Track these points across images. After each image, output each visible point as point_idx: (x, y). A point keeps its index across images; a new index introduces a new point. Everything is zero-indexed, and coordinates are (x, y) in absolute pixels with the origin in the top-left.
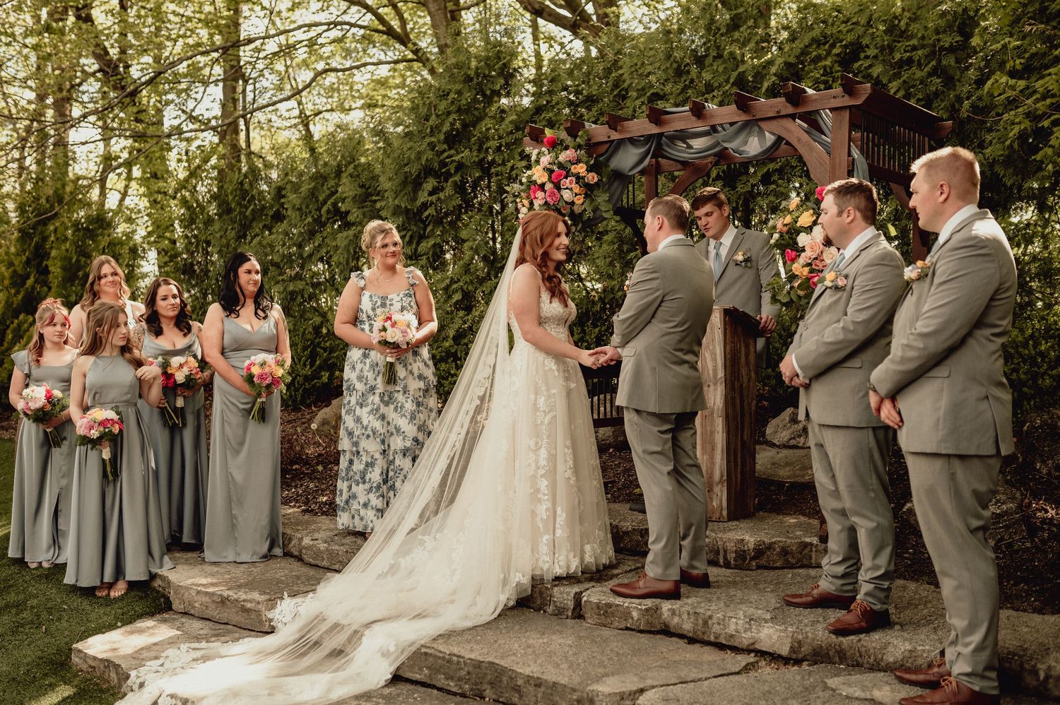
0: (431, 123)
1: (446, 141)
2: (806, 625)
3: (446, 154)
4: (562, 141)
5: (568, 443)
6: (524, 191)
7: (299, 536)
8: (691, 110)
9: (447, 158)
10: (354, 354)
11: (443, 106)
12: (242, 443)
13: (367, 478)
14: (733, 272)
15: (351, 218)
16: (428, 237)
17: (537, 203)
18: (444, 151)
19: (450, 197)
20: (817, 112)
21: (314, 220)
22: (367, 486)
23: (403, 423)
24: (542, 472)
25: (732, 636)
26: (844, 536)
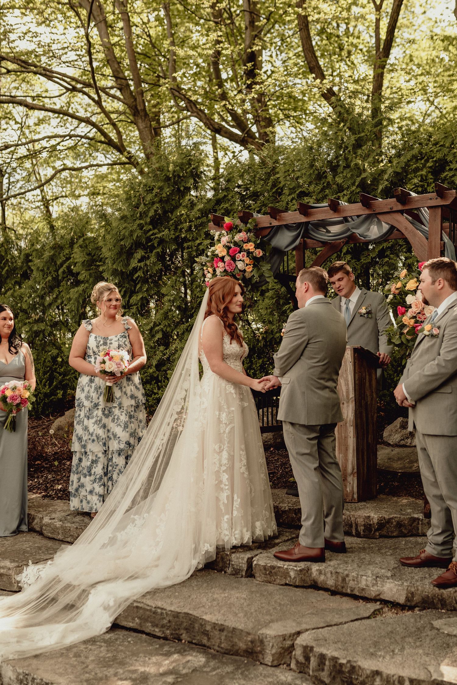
0: (140, 209)
1: (151, 223)
2: (417, 581)
3: (151, 233)
4: (237, 226)
5: (243, 446)
6: (209, 261)
7: (41, 516)
8: (329, 206)
9: (154, 234)
10: (84, 380)
11: (149, 197)
13: (93, 472)
14: (359, 321)
15: (80, 277)
16: (138, 292)
17: (218, 271)
18: (150, 230)
19: (154, 264)
20: (419, 209)
21: (53, 278)
22: (92, 478)
23: (118, 431)
24: (224, 468)
25: (363, 589)
26: (442, 514)
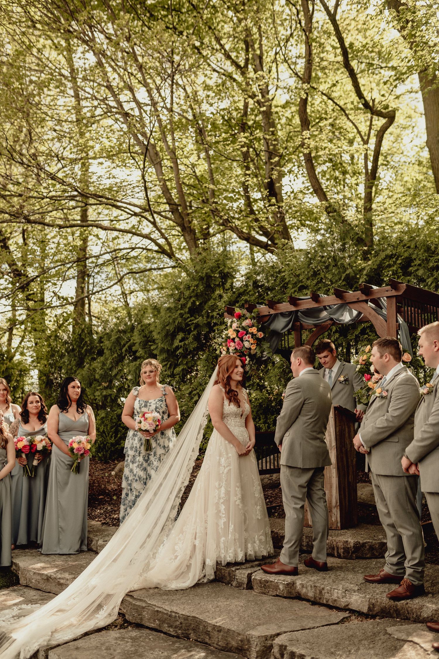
0: (181, 302)
1: (189, 312)
2: (377, 594)
3: (189, 319)
4: (244, 315)
5: (238, 484)
6: (223, 342)
7: (97, 539)
8: (311, 298)
9: (190, 321)
11: (187, 293)
12: (66, 484)
14: (339, 387)
15: (138, 354)
16: (180, 365)
17: (231, 349)
18: (188, 318)
19: (191, 343)
20: (379, 298)
21: (118, 355)
24: (222, 501)
25: (335, 601)
26: (395, 539)
